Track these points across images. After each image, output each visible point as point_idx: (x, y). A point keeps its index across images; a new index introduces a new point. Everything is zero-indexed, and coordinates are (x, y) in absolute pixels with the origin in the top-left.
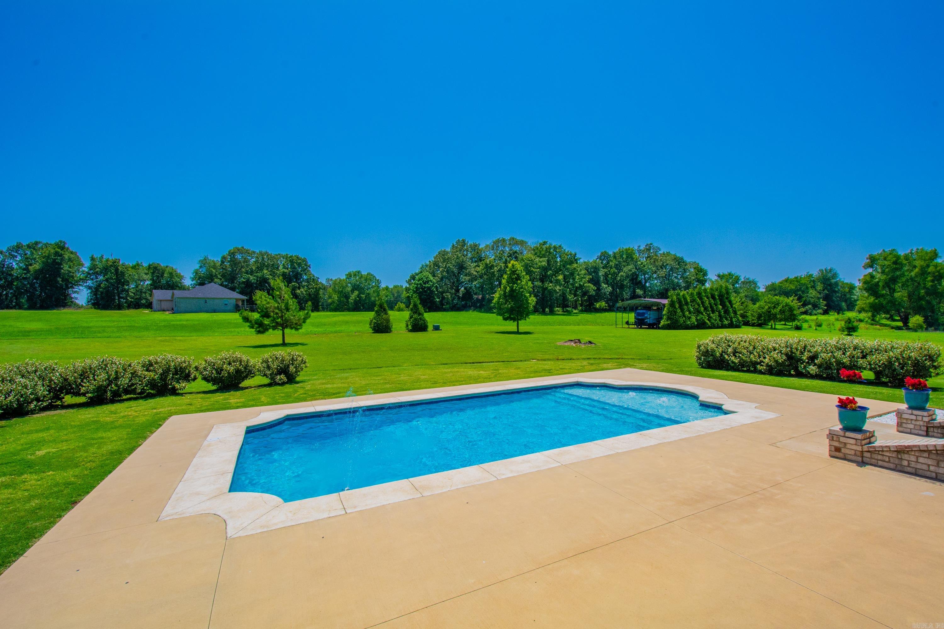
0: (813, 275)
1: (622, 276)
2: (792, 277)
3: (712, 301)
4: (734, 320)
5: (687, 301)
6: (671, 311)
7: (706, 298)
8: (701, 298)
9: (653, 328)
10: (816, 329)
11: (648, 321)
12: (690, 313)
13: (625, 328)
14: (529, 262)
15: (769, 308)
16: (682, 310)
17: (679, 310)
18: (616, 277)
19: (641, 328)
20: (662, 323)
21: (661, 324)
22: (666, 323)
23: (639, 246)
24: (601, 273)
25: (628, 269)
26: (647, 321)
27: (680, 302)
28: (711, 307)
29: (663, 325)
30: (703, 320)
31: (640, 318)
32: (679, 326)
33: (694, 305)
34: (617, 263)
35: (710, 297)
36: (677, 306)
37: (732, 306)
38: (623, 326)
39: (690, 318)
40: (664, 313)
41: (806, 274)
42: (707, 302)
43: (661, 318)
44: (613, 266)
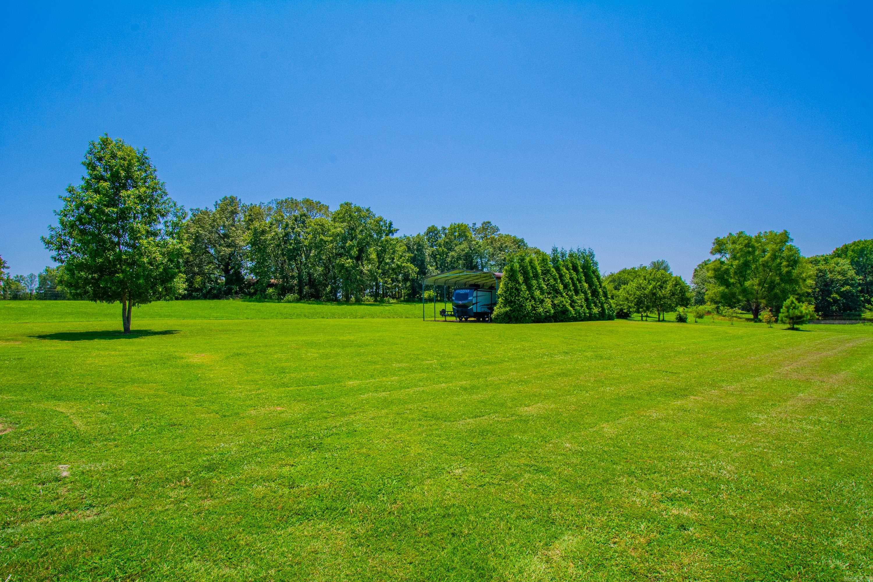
0: (646, 267)
1: (453, 257)
2: (629, 268)
3: (574, 275)
4: (605, 306)
5: (537, 271)
6: (512, 288)
7: (565, 270)
8: (558, 269)
9: (484, 321)
10: (696, 322)
11: (474, 308)
12: (542, 293)
13: (438, 321)
14: (318, 227)
15: (655, 288)
16: (529, 287)
17: (524, 287)
18: (446, 257)
19: (466, 321)
20: (497, 310)
21: (495, 313)
22: (503, 310)
23: (475, 224)
24: (428, 252)
25: (461, 248)
26: (472, 309)
27: (525, 273)
28: (574, 285)
29: (498, 315)
30: (564, 306)
31: (460, 302)
32: (525, 316)
33: (548, 280)
34: (447, 240)
35: (571, 267)
36: (521, 279)
37: (600, 285)
38: (437, 319)
39: (542, 301)
40: (499, 292)
41: (639, 266)
42: (568, 276)
43: (495, 304)
44: (442, 243)
